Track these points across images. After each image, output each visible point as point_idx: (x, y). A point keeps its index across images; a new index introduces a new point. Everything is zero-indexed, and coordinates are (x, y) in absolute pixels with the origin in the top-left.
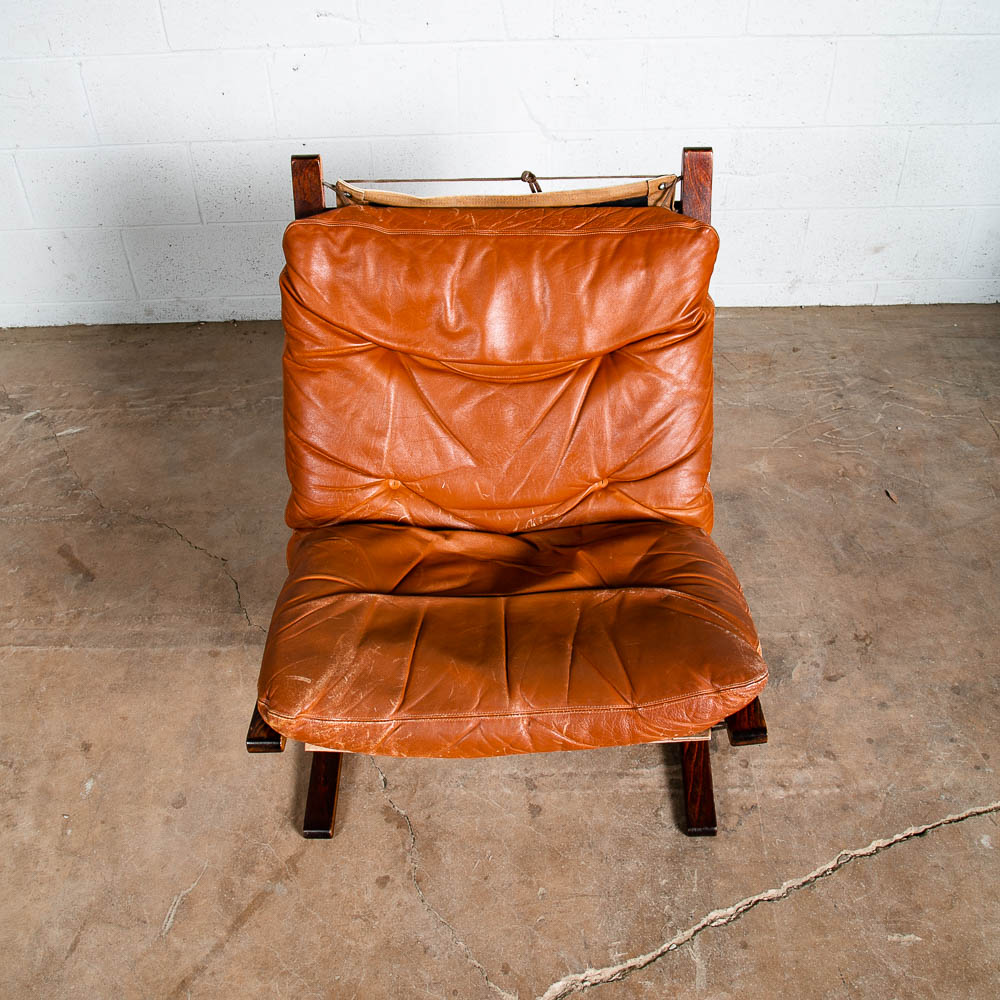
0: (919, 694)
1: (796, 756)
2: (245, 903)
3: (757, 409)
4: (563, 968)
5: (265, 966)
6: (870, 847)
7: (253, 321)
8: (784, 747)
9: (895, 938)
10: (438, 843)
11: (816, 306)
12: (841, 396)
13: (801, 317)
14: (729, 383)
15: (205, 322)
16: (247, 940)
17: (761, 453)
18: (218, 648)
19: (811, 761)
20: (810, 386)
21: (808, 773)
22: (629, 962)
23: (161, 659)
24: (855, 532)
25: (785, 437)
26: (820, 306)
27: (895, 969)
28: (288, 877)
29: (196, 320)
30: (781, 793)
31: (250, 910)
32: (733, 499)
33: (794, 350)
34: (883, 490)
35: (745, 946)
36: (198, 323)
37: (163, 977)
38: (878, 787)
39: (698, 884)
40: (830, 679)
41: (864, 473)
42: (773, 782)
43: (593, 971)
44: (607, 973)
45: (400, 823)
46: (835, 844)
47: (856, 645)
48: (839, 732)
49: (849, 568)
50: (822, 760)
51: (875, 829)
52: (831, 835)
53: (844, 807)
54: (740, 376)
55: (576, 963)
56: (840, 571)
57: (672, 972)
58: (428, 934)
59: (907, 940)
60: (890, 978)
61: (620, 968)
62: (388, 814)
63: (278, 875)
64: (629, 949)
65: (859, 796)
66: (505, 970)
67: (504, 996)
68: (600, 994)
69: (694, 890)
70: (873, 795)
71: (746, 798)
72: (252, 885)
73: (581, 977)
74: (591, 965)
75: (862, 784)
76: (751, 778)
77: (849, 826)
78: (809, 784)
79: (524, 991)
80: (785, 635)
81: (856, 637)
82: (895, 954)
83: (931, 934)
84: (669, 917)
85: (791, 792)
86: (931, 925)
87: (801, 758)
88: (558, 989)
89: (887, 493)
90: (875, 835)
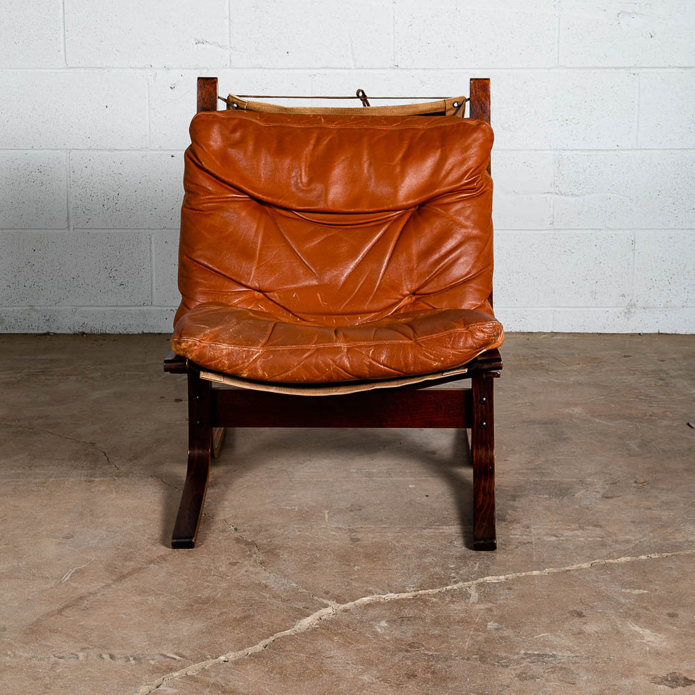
0: (682, 505)
1: (569, 526)
2: (126, 572)
3: (580, 384)
4: (371, 593)
5: (144, 592)
6: (620, 560)
7: (102, 334)
8: (560, 522)
9: (628, 590)
10: (277, 551)
11: (654, 334)
12: (662, 380)
13: (639, 340)
14: (556, 371)
15: (55, 334)
16: (127, 584)
17: (578, 404)
18: (92, 479)
19: (581, 528)
20: (634, 374)
21: (579, 533)
22: (420, 592)
23: (45, 483)
24: (652, 440)
25: (602, 397)
26: (659, 334)
27: (623, 601)
28: (159, 562)
30: (554, 538)
31: (130, 574)
32: (546, 423)
33: (625, 357)
34: (685, 423)
35: (510, 589)
36: (48, 334)
37: (64, 596)
38: (633, 539)
39: (479, 567)
40: (607, 498)
41: (671, 415)
42: (547, 534)
43: (393, 594)
44: (403, 596)
45: (247, 544)
46: (591, 557)
47: (635, 485)
48: (608, 518)
49: (640, 455)
50: (590, 528)
51: (626, 553)
52: (589, 554)
53: (603, 545)
54: (569, 368)
55: (380, 591)
56: (631, 456)
57: (452, 596)
58: (268, 581)
59: (637, 592)
60: (619, 603)
61: (414, 593)
62: (238, 540)
63: (152, 562)
64: (421, 587)
65: (616, 542)
66: (327, 593)
67: (325, 601)
68: (397, 602)
69: (475, 569)
70: (628, 542)
71: (525, 539)
72: (131, 565)
73: (384, 597)
74: (391, 592)
75: (621, 537)
76: (530, 532)
77: (605, 552)
78: (577, 536)
79: (340, 600)
80: (574, 480)
81: (636, 482)
82: (625, 596)
83: (656, 590)
84: (454, 578)
85: (561, 538)
86: (657, 587)
87: (573, 526)
88: (366, 600)
89: (688, 424)
90: (625, 556)
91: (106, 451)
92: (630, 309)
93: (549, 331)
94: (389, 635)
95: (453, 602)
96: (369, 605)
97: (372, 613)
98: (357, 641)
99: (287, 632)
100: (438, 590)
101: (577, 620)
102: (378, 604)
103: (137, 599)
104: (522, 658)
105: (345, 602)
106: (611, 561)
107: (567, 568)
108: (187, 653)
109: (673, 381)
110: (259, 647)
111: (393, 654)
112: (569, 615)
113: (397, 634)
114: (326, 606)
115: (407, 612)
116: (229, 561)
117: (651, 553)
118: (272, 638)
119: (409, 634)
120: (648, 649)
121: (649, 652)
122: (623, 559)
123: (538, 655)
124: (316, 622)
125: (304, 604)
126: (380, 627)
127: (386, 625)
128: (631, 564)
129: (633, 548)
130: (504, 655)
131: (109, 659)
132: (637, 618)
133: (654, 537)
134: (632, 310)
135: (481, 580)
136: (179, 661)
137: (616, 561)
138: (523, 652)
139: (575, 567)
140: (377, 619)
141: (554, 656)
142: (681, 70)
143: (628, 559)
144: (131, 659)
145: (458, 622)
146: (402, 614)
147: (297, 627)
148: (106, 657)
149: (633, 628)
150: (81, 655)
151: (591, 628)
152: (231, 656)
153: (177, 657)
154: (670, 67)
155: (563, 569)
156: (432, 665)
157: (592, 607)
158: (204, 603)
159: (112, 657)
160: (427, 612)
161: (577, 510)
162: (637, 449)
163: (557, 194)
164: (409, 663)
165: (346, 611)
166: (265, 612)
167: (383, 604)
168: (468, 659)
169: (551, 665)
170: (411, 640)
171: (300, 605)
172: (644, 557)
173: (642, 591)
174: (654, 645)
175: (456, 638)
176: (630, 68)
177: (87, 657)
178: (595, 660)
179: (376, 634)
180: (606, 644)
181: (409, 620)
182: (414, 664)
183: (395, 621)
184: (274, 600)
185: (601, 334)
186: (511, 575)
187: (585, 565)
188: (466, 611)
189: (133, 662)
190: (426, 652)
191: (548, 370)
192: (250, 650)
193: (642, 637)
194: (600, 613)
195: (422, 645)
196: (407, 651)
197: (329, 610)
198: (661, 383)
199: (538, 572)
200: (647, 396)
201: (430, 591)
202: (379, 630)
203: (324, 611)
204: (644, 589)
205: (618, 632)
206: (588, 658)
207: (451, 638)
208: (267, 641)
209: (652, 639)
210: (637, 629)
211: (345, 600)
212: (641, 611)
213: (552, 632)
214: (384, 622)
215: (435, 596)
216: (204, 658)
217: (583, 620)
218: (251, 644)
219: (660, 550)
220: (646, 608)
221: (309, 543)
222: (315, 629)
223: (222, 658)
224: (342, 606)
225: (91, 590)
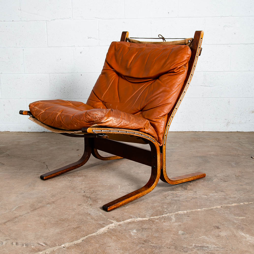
2: (37, 207)
3: (213, 146)
4: (131, 217)
5: (41, 215)
6: (232, 205)
8: (208, 190)
9: (237, 217)
10: (98, 200)
12: (240, 144)
13: (231, 133)
14: (204, 142)
16: (36, 212)
17: (213, 151)
19: (216, 192)
20: (231, 143)
21: (215, 194)
22: (152, 217)
23: (22, 175)
24: (239, 162)
25: (220, 149)
26: (237, 132)
27: (235, 221)
28: (51, 204)
29: (43, 131)
30: (206, 196)
31: (38, 208)
32: (202, 157)
33: (227, 138)
34: (250, 157)
35: (189, 216)
37: (10, 217)
38: (237, 196)
39: (176, 207)
40: (225, 181)
41: (245, 155)
42: (203, 195)
43: (140, 218)
44: (144, 219)
45: (87, 197)
46: (221, 204)
47: (235, 177)
48: (226, 189)
49: (236, 167)
50: (220, 192)
51: (235, 202)
52: (220, 202)
53: (225, 199)
54: (209, 141)
55: (135, 217)
56: (233, 167)
57: (165, 219)
58: (91, 212)
59: (241, 218)
60: (234, 222)
61: (149, 218)
62: (84, 196)
63: (49, 203)
64: (152, 216)
65: (230, 197)
66: (113, 217)
67: (112, 221)
68: (142, 222)
69: (175, 208)
70: (235, 197)
71: (194, 196)
72: (40, 204)
73: (136, 219)
74: (140, 217)
75: (232, 196)
76: (197, 194)
77: (226, 201)
78: (215, 195)
79: (118, 220)
80: (213, 175)
81: (235, 176)
82: (236, 220)
83: (249, 217)
84: (166, 212)
85: (209, 196)
86: (249, 216)
87: (213, 192)
88: (129, 220)
89: (252, 157)
90: (234, 203)
91: (47, 165)
92: (228, 124)
93: (202, 131)
94: (136, 236)
95: (164, 222)
96: (130, 223)
97: (130, 226)
98: (122, 239)
99: (94, 234)
100: (159, 217)
101: (217, 230)
102: (134, 222)
103: (37, 218)
104: (194, 248)
105: (120, 221)
106: (229, 205)
107: (211, 208)
108: (49, 243)
109: (244, 144)
110: (80, 241)
111: (137, 245)
112: (213, 228)
113: (140, 236)
114: (112, 223)
115: (145, 226)
116: (78, 204)
117: (244, 202)
118: (86, 237)
119: (145, 236)
120: (249, 244)
121: (250, 245)
122: (234, 205)
123: (201, 246)
124: (107, 230)
125: (103, 222)
126: (133, 233)
127: (136, 232)
128: (237, 207)
129: (237, 200)
130: (186, 246)
131: (15, 245)
132: (242, 229)
133: (245, 196)
134: (229, 124)
135: (177, 213)
136: (44, 246)
137: (231, 205)
138: (194, 245)
139: (215, 207)
140: (132, 229)
141: (207, 247)
142: (244, 45)
143: (236, 204)
144: (24, 245)
145: (166, 231)
146: (143, 227)
147: (98, 232)
148: (14, 243)
149: (241, 234)
150: (4, 243)
151: (223, 234)
152: (67, 245)
153: (44, 245)
154: (241, 44)
155: (210, 208)
156: (153, 251)
157: (223, 225)
158: (63, 221)
159: (17, 244)
160: (154, 226)
161: (214, 186)
162: (235, 165)
163: (204, 86)
164: (143, 249)
165: (120, 225)
166: (86, 225)
167: (136, 222)
168: (170, 248)
169: (207, 251)
170: (145, 238)
171: (101, 222)
172: (242, 204)
173: (243, 218)
174: (251, 242)
175: (165, 238)
176: (228, 44)
177: (6, 244)
178: (226, 249)
179: (131, 236)
180: (230, 241)
181: (145, 230)
182: (145, 250)
183: (140, 230)
184: (91, 220)
185: (218, 132)
186: (189, 211)
187: (219, 207)
188: (170, 226)
189: (25, 246)
190: (151, 244)
191: (202, 142)
192: (76, 242)
193: (246, 238)
194: (226, 227)
195: (150, 241)
196: (143, 244)
197: (113, 225)
198: (240, 145)
199: (200, 209)
200: (236, 149)
201: (156, 217)
202: (132, 234)
203: (111, 225)
204: (244, 216)
205: (235, 236)
206: (223, 248)
207: (163, 238)
208: (84, 238)
209: (250, 239)
210: (243, 234)
211: (120, 220)
212: (244, 226)
213: (206, 235)
214: (135, 230)
215: (157, 219)
216: (55, 245)
217: (219, 230)
218: (77, 239)
219: (248, 201)
220: (245, 225)
221: (110, 197)
222: (105, 233)
223: (63, 246)
224: (119, 223)
225: (21, 214)
